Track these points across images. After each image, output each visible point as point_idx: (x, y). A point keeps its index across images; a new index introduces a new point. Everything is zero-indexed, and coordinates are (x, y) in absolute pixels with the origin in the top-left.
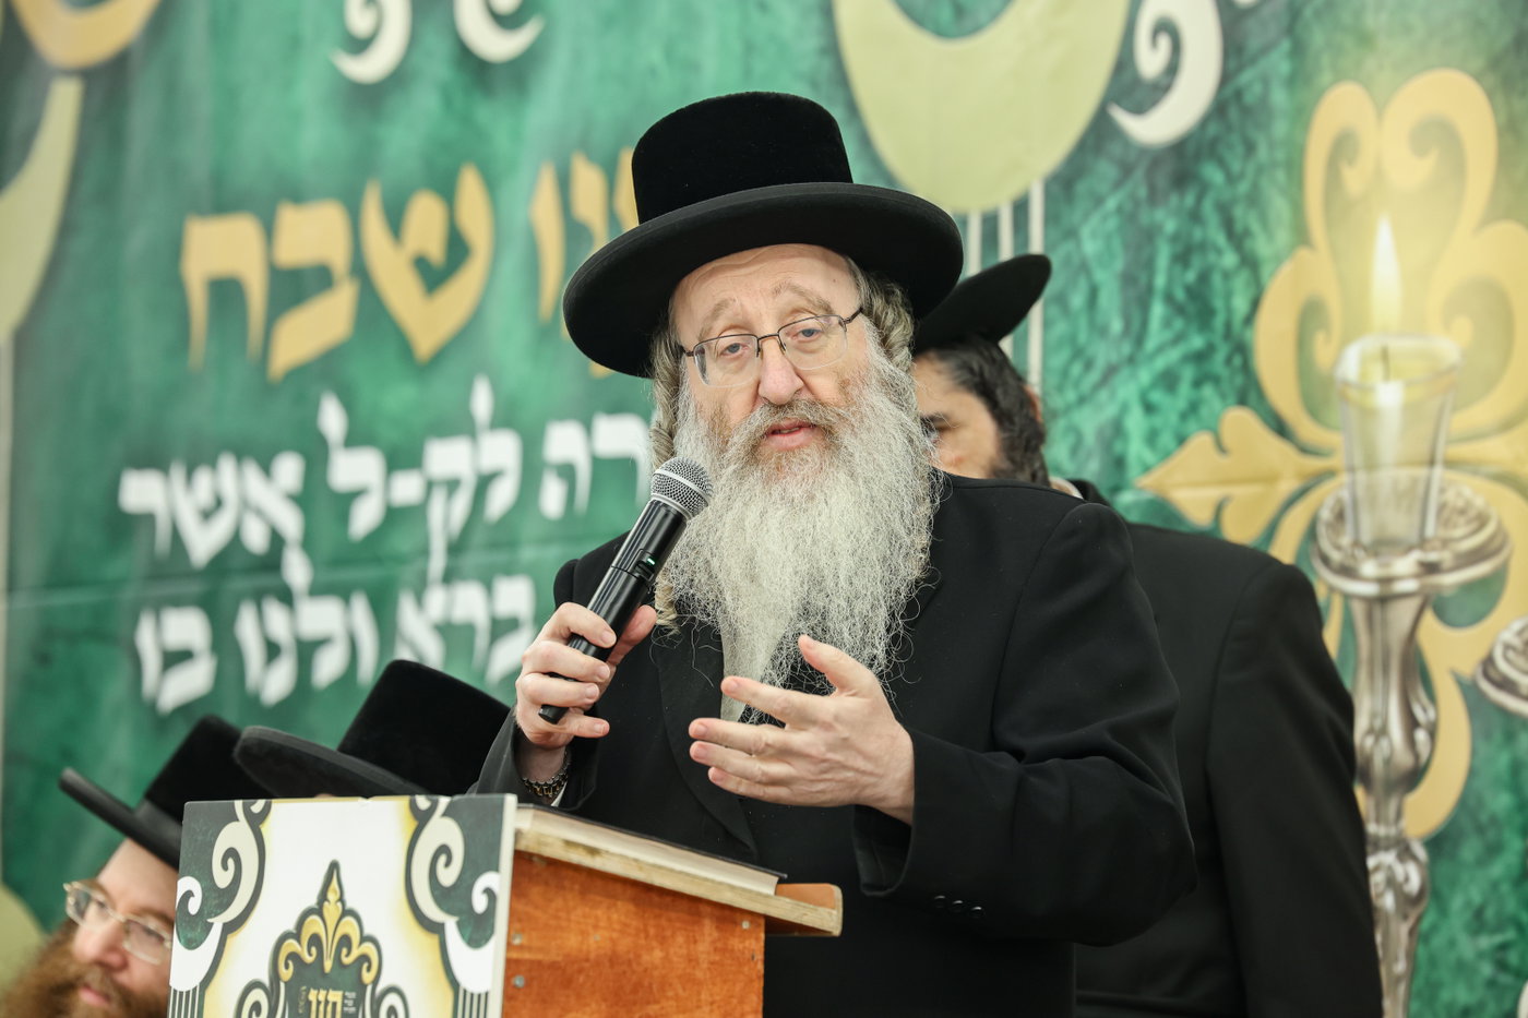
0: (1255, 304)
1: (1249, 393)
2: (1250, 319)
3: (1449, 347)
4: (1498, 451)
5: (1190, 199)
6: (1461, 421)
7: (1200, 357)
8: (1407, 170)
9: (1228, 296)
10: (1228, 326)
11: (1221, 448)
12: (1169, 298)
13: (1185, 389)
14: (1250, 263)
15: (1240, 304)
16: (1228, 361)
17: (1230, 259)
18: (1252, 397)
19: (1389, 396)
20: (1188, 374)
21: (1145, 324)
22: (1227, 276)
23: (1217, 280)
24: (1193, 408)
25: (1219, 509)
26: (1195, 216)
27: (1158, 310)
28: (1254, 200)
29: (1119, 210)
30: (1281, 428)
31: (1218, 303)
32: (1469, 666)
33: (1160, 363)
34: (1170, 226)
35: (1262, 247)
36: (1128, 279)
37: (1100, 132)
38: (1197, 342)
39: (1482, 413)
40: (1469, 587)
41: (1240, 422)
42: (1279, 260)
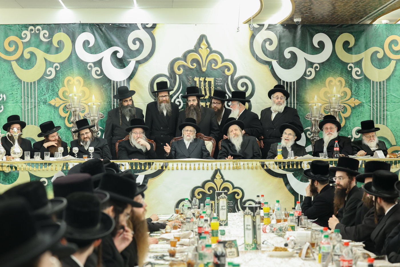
0: (59, 91)
1: (58, 96)
2: (58, 91)
3: (80, 94)
4: (84, 102)
5: (53, 83)
6: (81, 100)
7: (53, 94)
8: (77, 83)
9: (56, 90)
10: (56, 92)
11: (55, 100)
12: (51, 90)
13: (52, 96)
14: (58, 88)
15: (57, 90)
16: (56, 94)
17: (56, 87)
18: (58, 97)
19: (76, 98)
20: (52, 95)
21: (49, 91)
22: (56, 88)
23: (55, 88)
24: (53, 97)
25: (55, 104)
26: (53, 84)
27: (50, 90)
28: (58, 83)
29: (45, 83)
30: (61, 99)
31: (55, 90)
32: (83, 116)
33: (50, 94)
34: (51, 85)
35: (59, 86)
36: (46, 88)
37: (42, 77)
38: (53, 93)
39: (83, 99)
40: (83, 110)
41: (57, 99)
42: (61, 88)
